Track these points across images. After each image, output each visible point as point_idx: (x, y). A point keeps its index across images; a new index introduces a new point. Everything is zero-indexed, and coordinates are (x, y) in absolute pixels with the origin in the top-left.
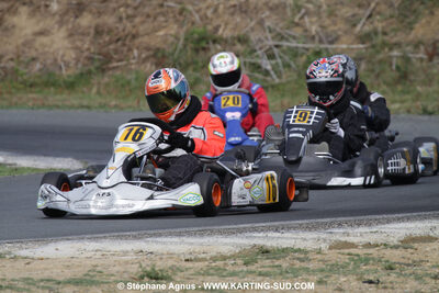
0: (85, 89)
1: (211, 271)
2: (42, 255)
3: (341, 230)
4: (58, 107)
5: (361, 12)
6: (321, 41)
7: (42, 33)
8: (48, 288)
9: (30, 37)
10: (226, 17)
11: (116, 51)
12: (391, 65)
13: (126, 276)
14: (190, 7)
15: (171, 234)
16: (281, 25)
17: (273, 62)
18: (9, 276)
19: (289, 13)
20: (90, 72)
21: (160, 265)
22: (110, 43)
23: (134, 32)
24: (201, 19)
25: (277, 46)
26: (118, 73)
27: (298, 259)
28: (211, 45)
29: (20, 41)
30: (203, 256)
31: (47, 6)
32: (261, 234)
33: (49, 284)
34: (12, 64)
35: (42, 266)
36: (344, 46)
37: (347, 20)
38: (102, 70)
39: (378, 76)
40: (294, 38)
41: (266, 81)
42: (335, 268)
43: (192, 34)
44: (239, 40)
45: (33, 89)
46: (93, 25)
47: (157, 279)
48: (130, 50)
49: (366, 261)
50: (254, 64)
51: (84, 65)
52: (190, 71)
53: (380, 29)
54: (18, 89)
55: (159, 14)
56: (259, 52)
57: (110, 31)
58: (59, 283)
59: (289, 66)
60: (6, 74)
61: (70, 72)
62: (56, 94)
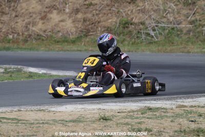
0: (79, 44)
1: (128, 117)
2: (60, 110)
3: (181, 100)
4: (68, 50)
5: (191, 12)
6: (174, 24)
7: (62, 21)
8: (62, 123)
9: (58, 23)
10: (136, 14)
11: (92, 28)
12: (203, 33)
13: (93, 119)
14: (121, 10)
15: (112, 102)
16: (158, 17)
17: (155, 32)
18: (47, 119)
19: (161, 13)
20: (81, 37)
21: (107, 114)
22: (89, 25)
23: (99, 20)
24: (126, 15)
25: (156, 26)
26: (92, 37)
27: (163, 112)
28: (130, 26)
29: (53, 24)
30: (125, 111)
31: (64, 10)
32: (148, 102)
33: (63, 122)
34: (50, 33)
35: (60, 115)
36: (184, 26)
37: (185, 15)
38: (86, 36)
39: (197, 38)
40: (163, 22)
41: (152, 40)
42: (178, 116)
43: (122, 21)
44: (141, 24)
45: (58, 43)
46: (83, 17)
47: (106, 120)
48: (97, 28)
49: (191, 113)
50: (147, 33)
51: (79, 34)
52: (121, 36)
53: (198, 19)
54: (52, 43)
55: (109, 13)
56: (149, 28)
57: (89, 20)
58: (67, 121)
59: (161, 34)
60: (48, 37)
61: (73, 37)
62: (67, 45)
